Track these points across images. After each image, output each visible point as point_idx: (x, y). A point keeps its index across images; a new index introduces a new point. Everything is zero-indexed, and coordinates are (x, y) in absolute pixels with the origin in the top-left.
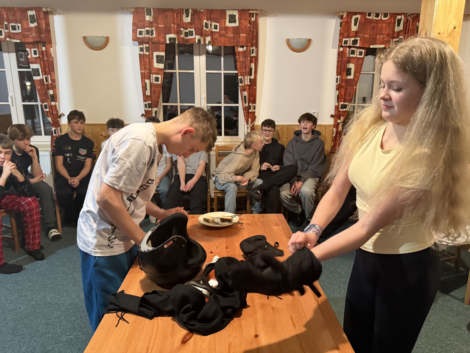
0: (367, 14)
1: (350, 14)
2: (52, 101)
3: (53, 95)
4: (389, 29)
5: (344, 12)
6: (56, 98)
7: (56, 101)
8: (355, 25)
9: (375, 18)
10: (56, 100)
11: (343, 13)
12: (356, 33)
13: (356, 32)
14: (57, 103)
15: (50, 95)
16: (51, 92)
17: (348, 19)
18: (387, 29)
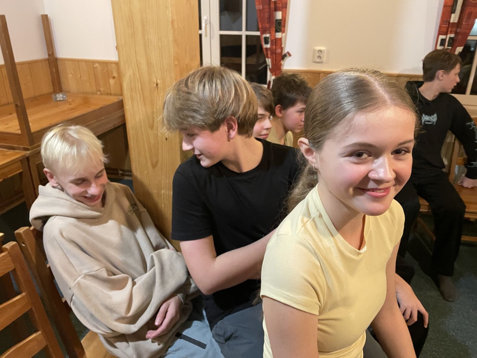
2: (277, 31)
3: (281, 20)
6: (284, 27)
7: (283, 32)
10: (283, 29)
14: (284, 34)
15: (277, 20)
16: (279, 15)
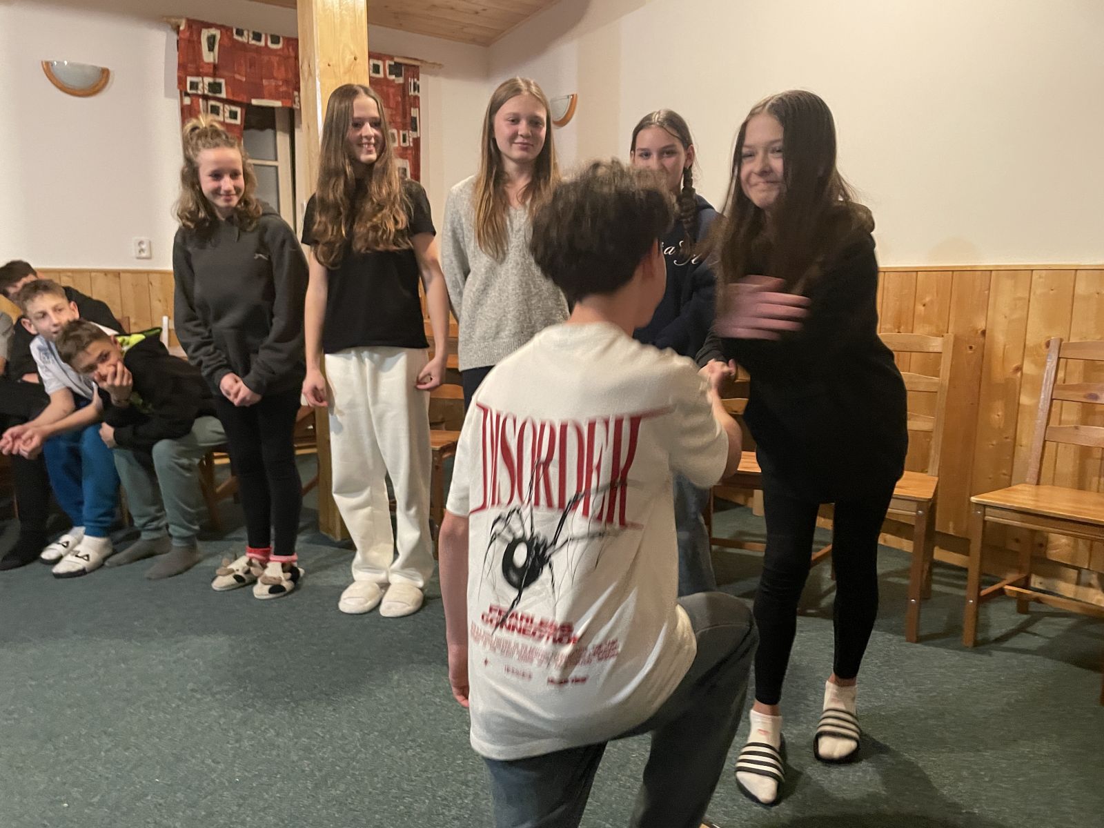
0: (234, 31)
1: (196, 26)
4: (286, 71)
5: (181, 17)
8: (211, 49)
9: (253, 42)
11: (177, 20)
12: (215, 70)
13: (215, 67)
17: (191, 34)
18: (283, 69)
